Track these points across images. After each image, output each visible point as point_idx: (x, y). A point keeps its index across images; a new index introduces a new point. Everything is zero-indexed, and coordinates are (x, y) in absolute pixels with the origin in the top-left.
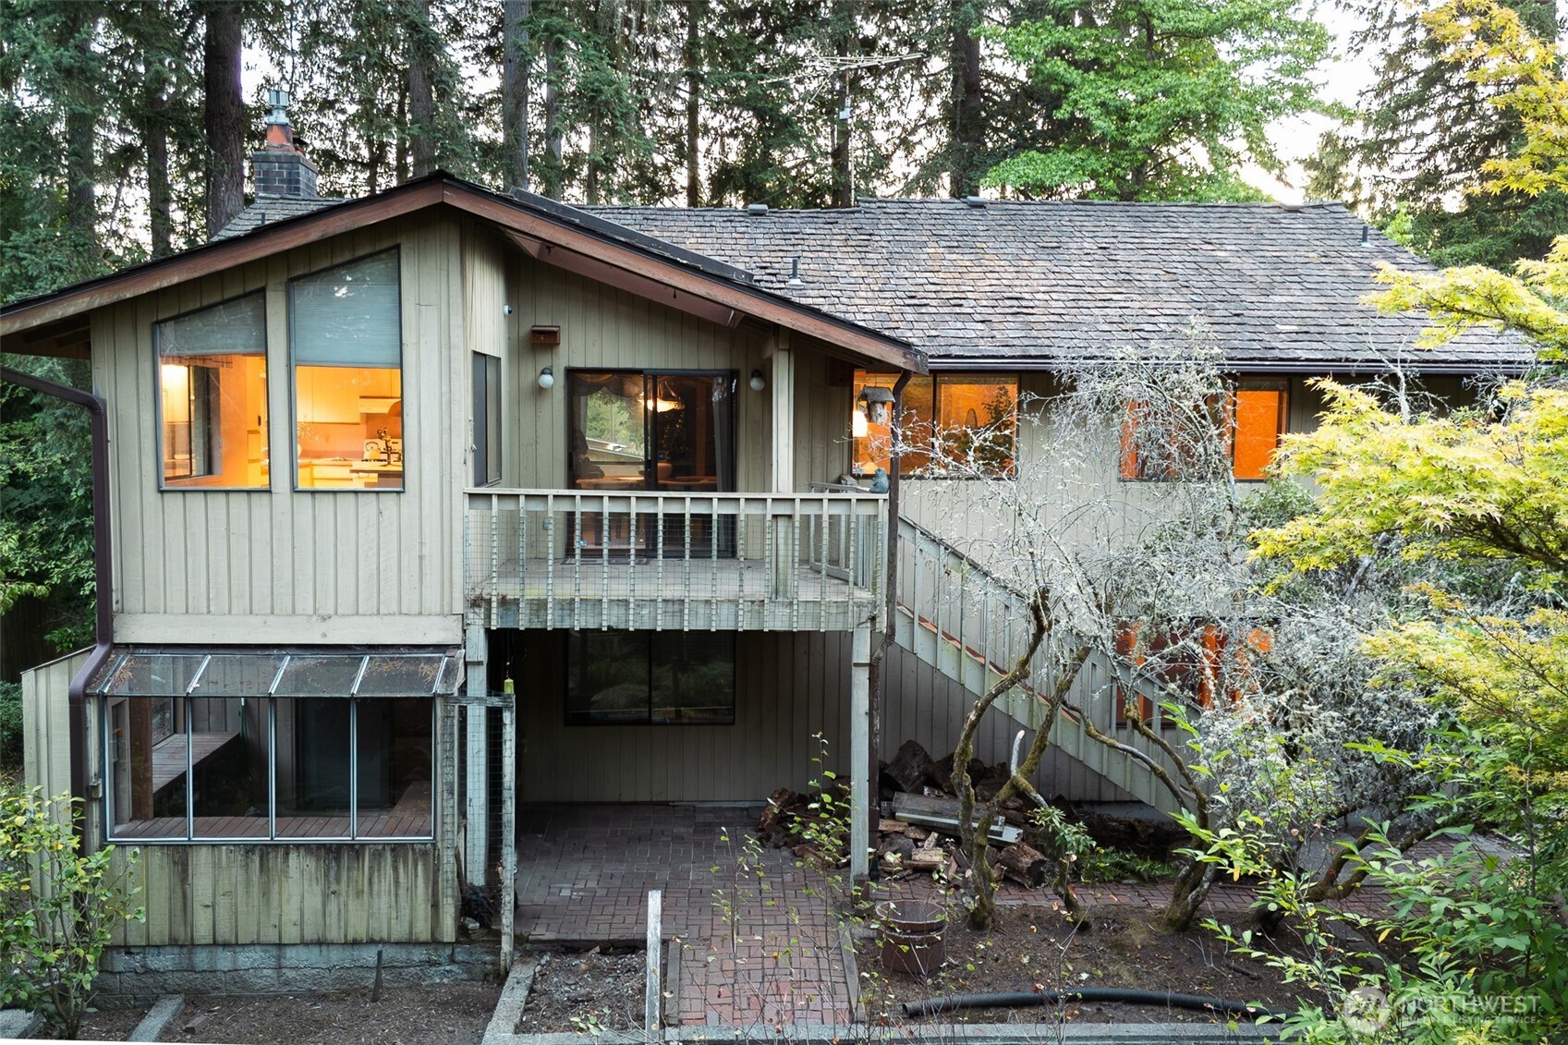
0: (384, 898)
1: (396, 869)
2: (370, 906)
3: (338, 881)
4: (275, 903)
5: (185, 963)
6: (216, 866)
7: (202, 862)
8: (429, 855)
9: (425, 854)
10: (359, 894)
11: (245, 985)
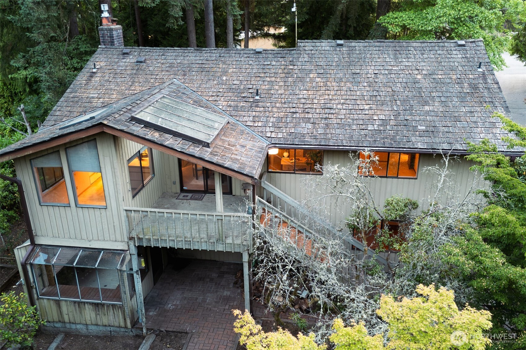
0: (111, 317)
1: (113, 310)
2: (108, 318)
3: (99, 312)
4: (83, 315)
5: (64, 326)
6: (67, 305)
7: (63, 304)
8: (122, 308)
9: (120, 307)
10: (105, 315)
11: (80, 332)
